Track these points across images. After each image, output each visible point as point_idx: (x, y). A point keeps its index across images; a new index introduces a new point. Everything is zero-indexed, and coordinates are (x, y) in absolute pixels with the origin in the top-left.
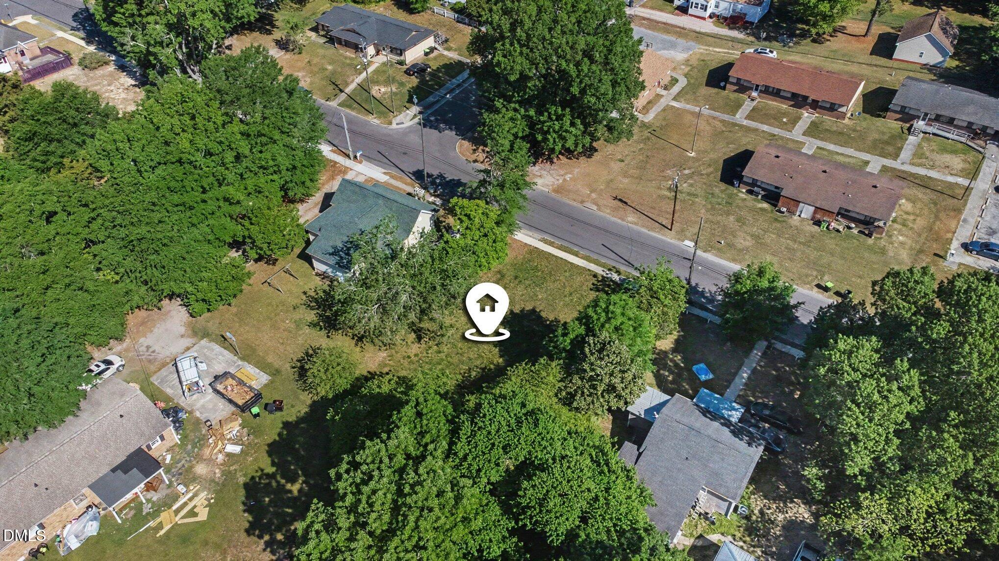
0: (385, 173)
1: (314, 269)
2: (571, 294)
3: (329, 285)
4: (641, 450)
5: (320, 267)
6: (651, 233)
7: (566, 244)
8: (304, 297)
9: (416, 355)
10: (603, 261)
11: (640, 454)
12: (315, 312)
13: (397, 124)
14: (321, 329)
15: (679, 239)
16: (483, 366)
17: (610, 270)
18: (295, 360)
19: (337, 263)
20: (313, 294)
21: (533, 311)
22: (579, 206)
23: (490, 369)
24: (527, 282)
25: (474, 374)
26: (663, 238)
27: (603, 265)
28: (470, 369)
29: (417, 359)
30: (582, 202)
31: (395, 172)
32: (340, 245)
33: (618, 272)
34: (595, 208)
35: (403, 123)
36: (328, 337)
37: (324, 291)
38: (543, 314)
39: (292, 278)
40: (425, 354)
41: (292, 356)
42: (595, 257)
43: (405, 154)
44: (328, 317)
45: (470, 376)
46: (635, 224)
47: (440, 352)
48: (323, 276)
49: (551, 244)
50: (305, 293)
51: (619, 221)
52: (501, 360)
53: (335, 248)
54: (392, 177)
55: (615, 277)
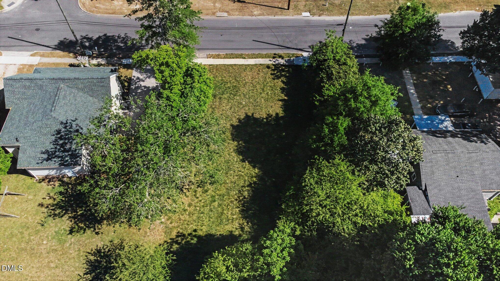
0: (32, 55)
1: (33, 177)
2: (263, 90)
3: (60, 185)
4: (424, 188)
5: (38, 174)
6: (277, 17)
7: (229, 52)
8: (44, 210)
9: (190, 205)
10: (264, 52)
11: (425, 192)
12: (66, 217)
13: (9, 5)
14: (85, 230)
15: (298, 14)
16: (247, 183)
17: (274, 58)
18: (82, 274)
19: (61, 165)
20: (51, 201)
21: (247, 116)
22: (213, 17)
23: (255, 183)
24: (225, 96)
25: (246, 194)
26: (287, 17)
27: (266, 56)
28: (240, 191)
29: (192, 208)
30: (214, 14)
31: (42, 50)
32: (50, 147)
33: (280, 57)
34: (225, 14)
35: (13, 3)
36: (97, 233)
37: (61, 193)
38: (257, 116)
39: (16, 198)
40: (196, 200)
41: (77, 273)
42: (257, 52)
43: (37, 30)
44: (82, 215)
45: (245, 198)
46: (263, 14)
47: (206, 191)
48: (48, 179)
49: (218, 57)
50: (41, 205)
51: (249, 17)
52: (257, 171)
53: (47, 152)
54: (43, 56)
55: (282, 61)
